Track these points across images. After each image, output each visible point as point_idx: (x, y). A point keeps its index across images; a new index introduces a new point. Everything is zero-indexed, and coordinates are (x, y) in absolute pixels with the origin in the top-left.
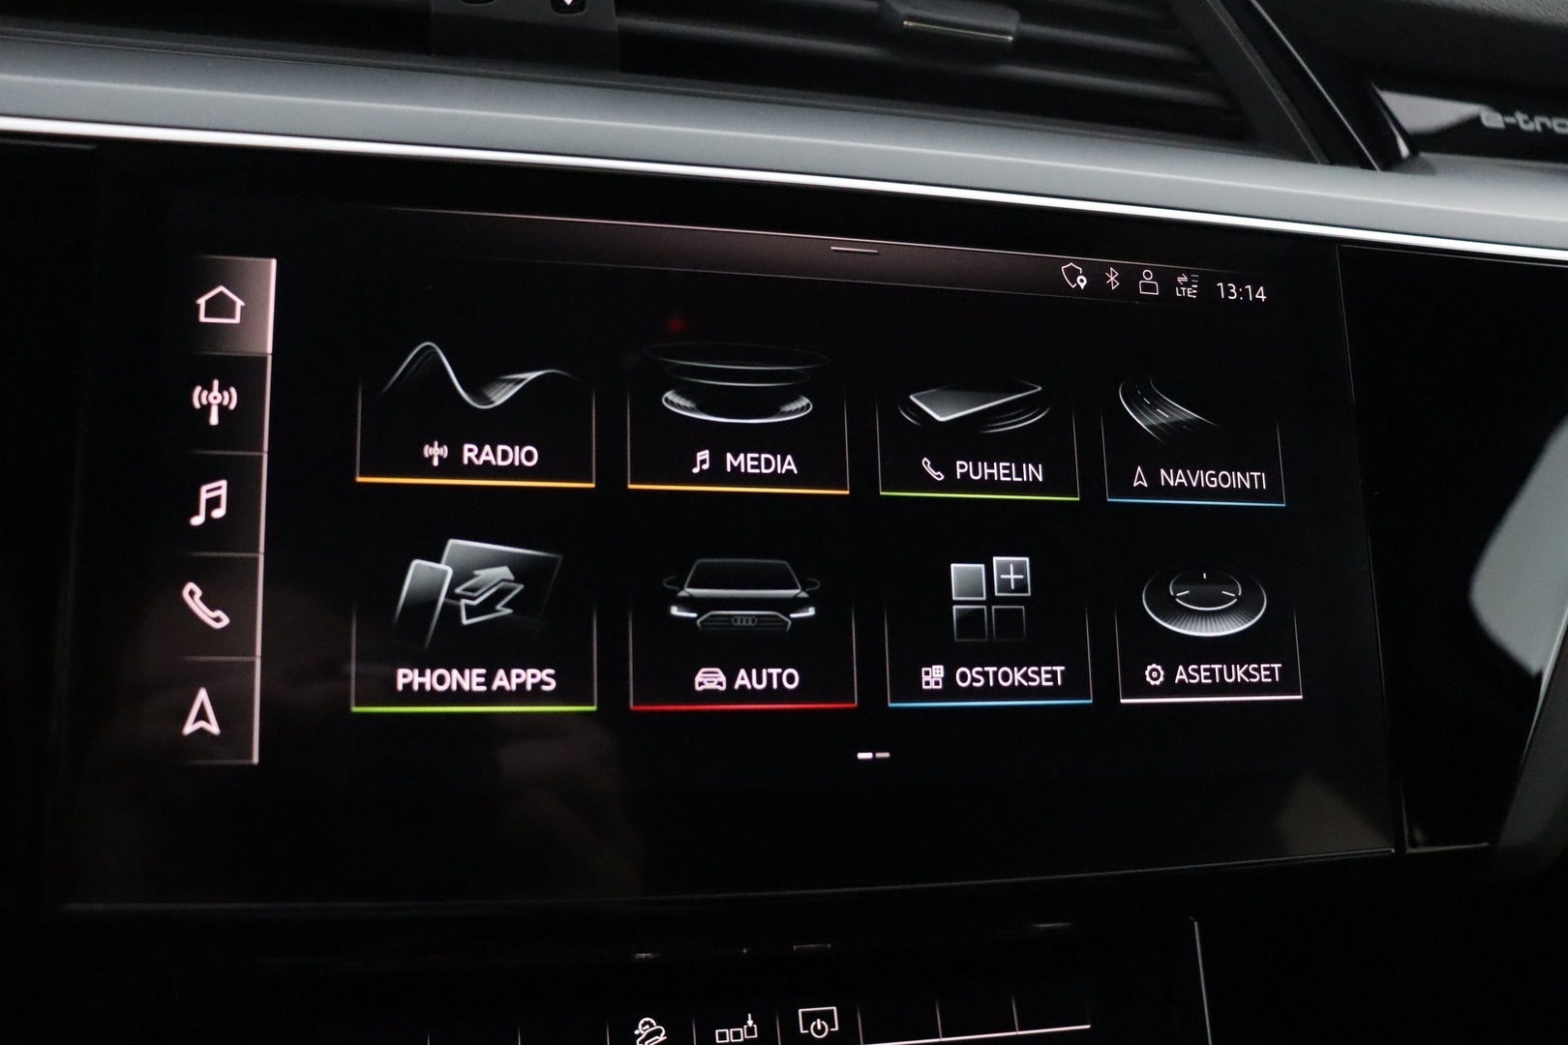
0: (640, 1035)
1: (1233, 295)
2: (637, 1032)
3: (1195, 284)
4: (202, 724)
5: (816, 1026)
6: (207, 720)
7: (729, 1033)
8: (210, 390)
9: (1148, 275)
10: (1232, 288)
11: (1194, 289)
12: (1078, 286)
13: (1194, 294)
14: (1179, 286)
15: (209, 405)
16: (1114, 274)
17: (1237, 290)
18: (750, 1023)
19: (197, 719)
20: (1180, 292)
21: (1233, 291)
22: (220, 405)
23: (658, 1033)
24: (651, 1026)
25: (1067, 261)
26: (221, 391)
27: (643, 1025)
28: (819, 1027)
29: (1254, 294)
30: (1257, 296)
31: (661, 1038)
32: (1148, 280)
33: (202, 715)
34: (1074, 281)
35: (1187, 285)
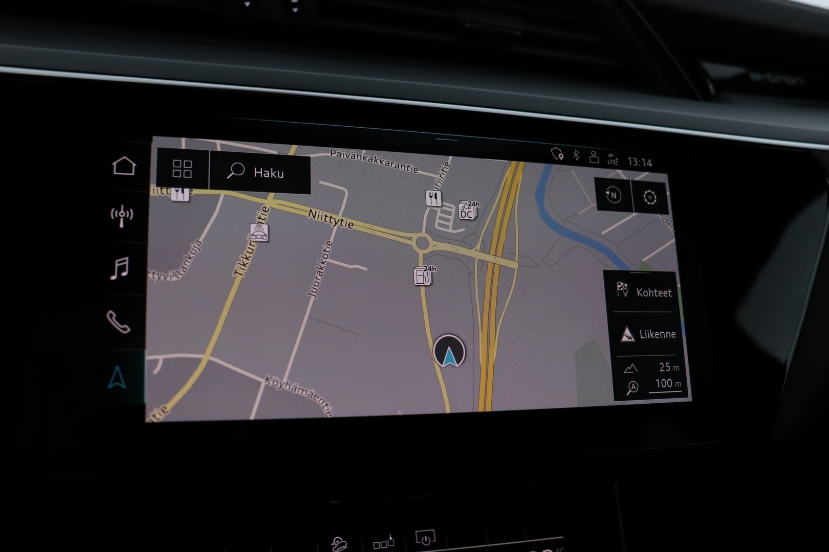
0: (334, 546)
1: (635, 163)
2: (333, 544)
3: (617, 158)
4: (117, 384)
5: (424, 539)
6: (120, 382)
7: (380, 543)
8: (119, 210)
9: (594, 153)
10: (635, 160)
11: (617, 160)
12: (559, 159)
13: (616, 163)
14: (609, 159)
15: (119, 218)
16: (577, 153)
17: (638, 161)
18: (391, 538)
19: (114, 382)
20: (610, 162)
21: (636, 161)
22: (125, 218)
23: (343, 544)
24: (340, 541)
25: (554, 146)
26: (125, 210)
27: (336, 541)
28: (426, 540)
29: (646, 163)
30: (648, 164)
31: (345, 547)
32: (594, 156)
33: (117, 379)
34: (557, 156)
35: (613, 158)
